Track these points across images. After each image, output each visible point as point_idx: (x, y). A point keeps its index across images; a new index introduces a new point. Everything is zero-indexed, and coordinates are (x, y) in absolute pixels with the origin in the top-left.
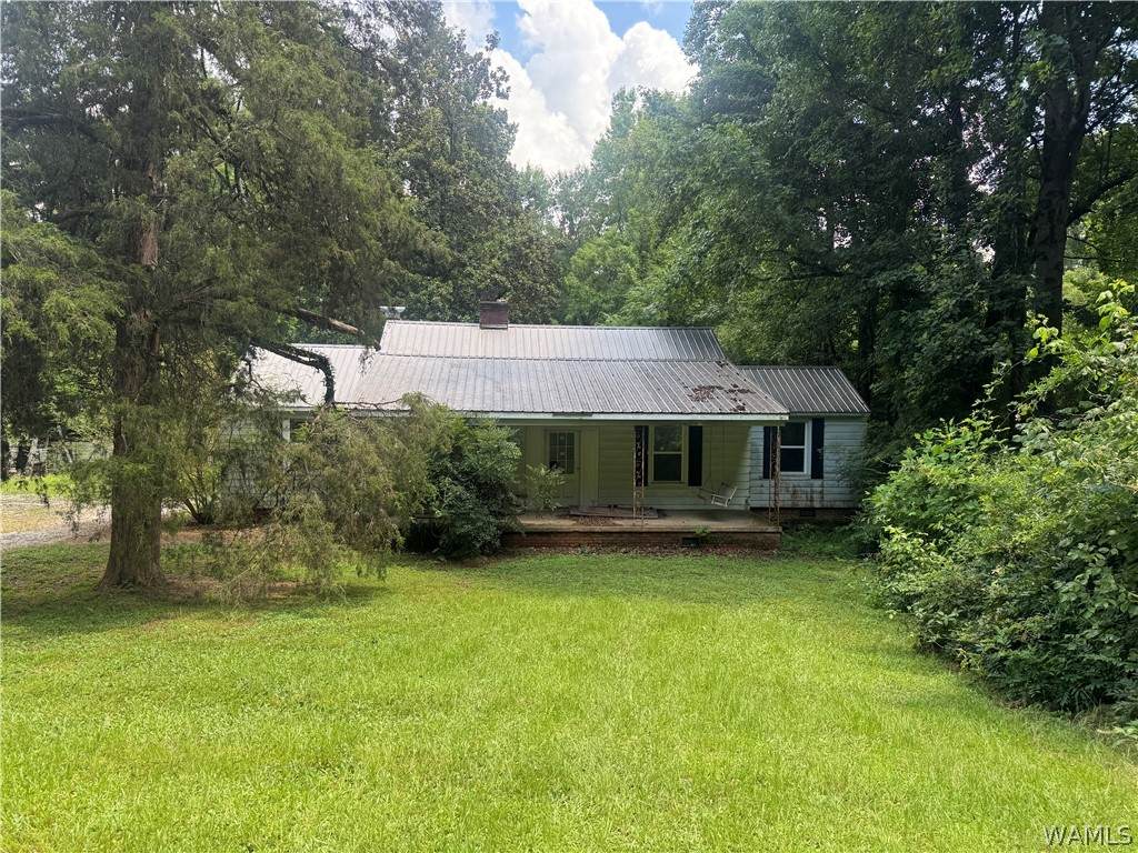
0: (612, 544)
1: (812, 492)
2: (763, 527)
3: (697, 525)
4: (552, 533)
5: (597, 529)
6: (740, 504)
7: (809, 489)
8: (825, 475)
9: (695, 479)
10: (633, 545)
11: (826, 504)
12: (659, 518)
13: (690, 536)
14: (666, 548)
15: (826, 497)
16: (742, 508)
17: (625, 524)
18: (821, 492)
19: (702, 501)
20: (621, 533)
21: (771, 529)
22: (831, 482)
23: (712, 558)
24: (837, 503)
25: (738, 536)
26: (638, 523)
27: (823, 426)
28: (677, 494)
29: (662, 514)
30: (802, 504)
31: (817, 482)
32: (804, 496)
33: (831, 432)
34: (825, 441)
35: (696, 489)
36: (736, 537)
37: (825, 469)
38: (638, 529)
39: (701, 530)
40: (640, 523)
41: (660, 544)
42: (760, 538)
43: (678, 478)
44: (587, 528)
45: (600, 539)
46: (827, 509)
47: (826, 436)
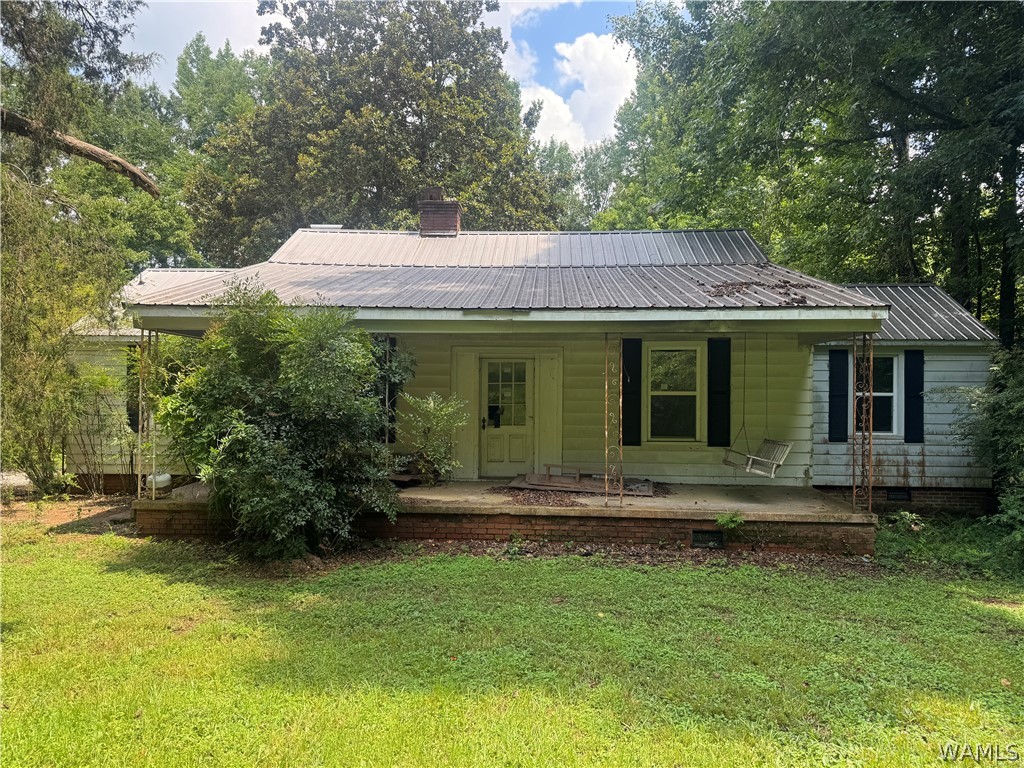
0: (568, 537)
1: (907, 463)
2: (842, 515)
3: (721, 509)
4: (464, 515)
5: (541, 510)
6: (795, 477)
7: (901, 459)
8: (927, 437)
9: (719, 435)
10: (606, 540)
11: (929, 482)
12: (656, 494)
13: (705, 527)
14: (662, 548)
15: (929, 471)
16: (800, 484)
17: (592, 504)
18: (922, 464)
19: (730, 470)
20: (583, 519)
21: (857, 518)
22: (935, 449)
23: (747, 571)
24: (947, 480)
25: (797, 529)
26: (615, 502)
27: (922, 362)
28: (688, 459)
29: (661, 489)
30: (891, 482)
31: (915, 448)
32: (894, 469)
33: (934, 371)
34: (925, 384)
35: (720, 451)
36: (792, 531)
37: (926, 427)
38: (613, 512)
39: (726, 518)
40: (618, 503)
41: (653, 540)
42: (837, 533)
43: (690, 432)
44: (524, 509)
45: (545, 528)
46: (931, 489)
47: (927, 376)
